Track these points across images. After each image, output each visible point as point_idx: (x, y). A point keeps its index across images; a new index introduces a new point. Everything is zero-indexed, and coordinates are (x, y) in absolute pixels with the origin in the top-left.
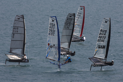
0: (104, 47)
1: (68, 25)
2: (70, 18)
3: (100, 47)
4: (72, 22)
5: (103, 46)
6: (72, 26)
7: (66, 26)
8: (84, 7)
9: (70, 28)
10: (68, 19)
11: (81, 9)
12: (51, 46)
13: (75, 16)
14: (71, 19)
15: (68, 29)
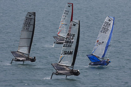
0: (71, 53)
1: (28, 26)
2: (30, 17)
3: (66, 53)
4: (32, 23)
5: (70, 51)
6: (32, 27)
7: (25, 27)
8: (72, 4)
9: (29, 30)
10: (27, 19)
11: (69, 6)
12: (99, 43)
13: (35, 16)
14: (31, 19)
15: (27, 30)
